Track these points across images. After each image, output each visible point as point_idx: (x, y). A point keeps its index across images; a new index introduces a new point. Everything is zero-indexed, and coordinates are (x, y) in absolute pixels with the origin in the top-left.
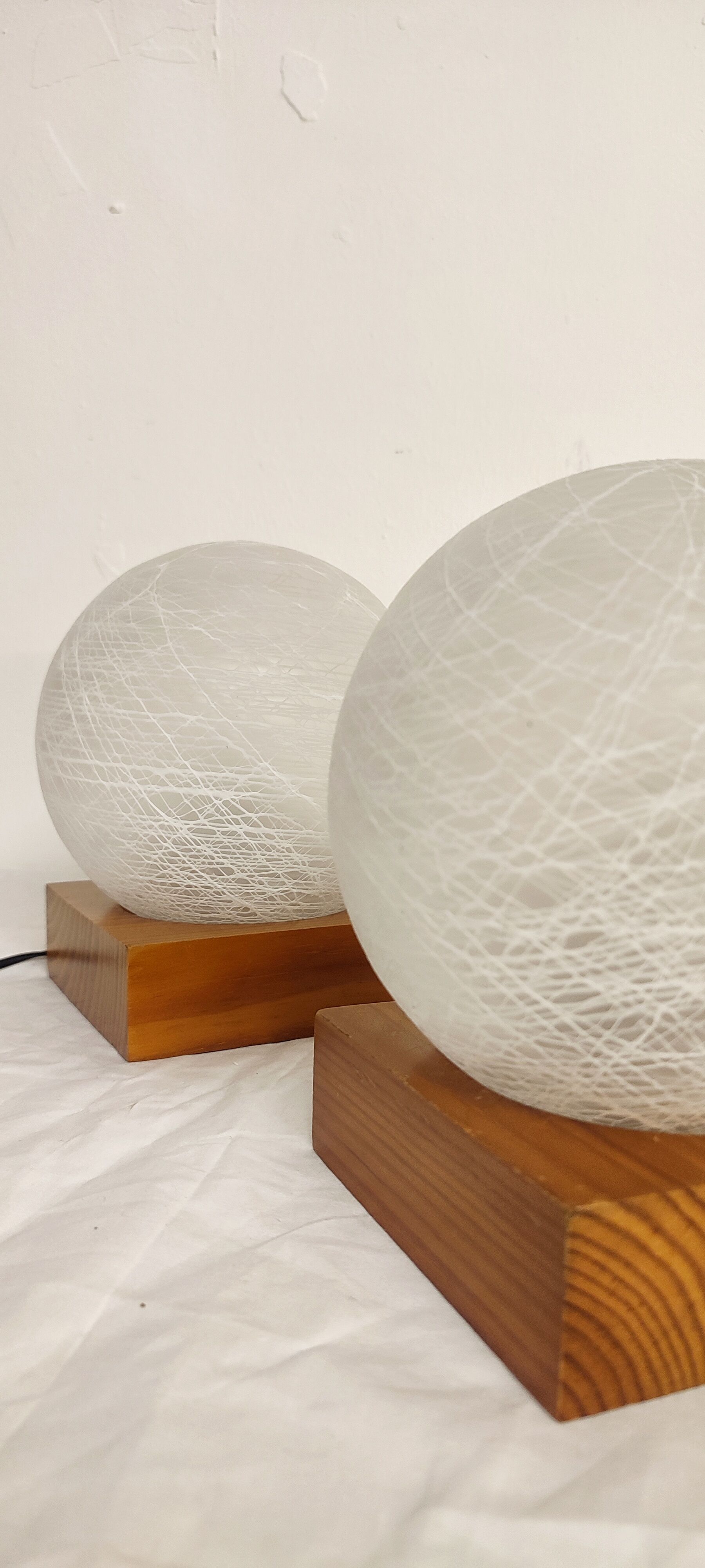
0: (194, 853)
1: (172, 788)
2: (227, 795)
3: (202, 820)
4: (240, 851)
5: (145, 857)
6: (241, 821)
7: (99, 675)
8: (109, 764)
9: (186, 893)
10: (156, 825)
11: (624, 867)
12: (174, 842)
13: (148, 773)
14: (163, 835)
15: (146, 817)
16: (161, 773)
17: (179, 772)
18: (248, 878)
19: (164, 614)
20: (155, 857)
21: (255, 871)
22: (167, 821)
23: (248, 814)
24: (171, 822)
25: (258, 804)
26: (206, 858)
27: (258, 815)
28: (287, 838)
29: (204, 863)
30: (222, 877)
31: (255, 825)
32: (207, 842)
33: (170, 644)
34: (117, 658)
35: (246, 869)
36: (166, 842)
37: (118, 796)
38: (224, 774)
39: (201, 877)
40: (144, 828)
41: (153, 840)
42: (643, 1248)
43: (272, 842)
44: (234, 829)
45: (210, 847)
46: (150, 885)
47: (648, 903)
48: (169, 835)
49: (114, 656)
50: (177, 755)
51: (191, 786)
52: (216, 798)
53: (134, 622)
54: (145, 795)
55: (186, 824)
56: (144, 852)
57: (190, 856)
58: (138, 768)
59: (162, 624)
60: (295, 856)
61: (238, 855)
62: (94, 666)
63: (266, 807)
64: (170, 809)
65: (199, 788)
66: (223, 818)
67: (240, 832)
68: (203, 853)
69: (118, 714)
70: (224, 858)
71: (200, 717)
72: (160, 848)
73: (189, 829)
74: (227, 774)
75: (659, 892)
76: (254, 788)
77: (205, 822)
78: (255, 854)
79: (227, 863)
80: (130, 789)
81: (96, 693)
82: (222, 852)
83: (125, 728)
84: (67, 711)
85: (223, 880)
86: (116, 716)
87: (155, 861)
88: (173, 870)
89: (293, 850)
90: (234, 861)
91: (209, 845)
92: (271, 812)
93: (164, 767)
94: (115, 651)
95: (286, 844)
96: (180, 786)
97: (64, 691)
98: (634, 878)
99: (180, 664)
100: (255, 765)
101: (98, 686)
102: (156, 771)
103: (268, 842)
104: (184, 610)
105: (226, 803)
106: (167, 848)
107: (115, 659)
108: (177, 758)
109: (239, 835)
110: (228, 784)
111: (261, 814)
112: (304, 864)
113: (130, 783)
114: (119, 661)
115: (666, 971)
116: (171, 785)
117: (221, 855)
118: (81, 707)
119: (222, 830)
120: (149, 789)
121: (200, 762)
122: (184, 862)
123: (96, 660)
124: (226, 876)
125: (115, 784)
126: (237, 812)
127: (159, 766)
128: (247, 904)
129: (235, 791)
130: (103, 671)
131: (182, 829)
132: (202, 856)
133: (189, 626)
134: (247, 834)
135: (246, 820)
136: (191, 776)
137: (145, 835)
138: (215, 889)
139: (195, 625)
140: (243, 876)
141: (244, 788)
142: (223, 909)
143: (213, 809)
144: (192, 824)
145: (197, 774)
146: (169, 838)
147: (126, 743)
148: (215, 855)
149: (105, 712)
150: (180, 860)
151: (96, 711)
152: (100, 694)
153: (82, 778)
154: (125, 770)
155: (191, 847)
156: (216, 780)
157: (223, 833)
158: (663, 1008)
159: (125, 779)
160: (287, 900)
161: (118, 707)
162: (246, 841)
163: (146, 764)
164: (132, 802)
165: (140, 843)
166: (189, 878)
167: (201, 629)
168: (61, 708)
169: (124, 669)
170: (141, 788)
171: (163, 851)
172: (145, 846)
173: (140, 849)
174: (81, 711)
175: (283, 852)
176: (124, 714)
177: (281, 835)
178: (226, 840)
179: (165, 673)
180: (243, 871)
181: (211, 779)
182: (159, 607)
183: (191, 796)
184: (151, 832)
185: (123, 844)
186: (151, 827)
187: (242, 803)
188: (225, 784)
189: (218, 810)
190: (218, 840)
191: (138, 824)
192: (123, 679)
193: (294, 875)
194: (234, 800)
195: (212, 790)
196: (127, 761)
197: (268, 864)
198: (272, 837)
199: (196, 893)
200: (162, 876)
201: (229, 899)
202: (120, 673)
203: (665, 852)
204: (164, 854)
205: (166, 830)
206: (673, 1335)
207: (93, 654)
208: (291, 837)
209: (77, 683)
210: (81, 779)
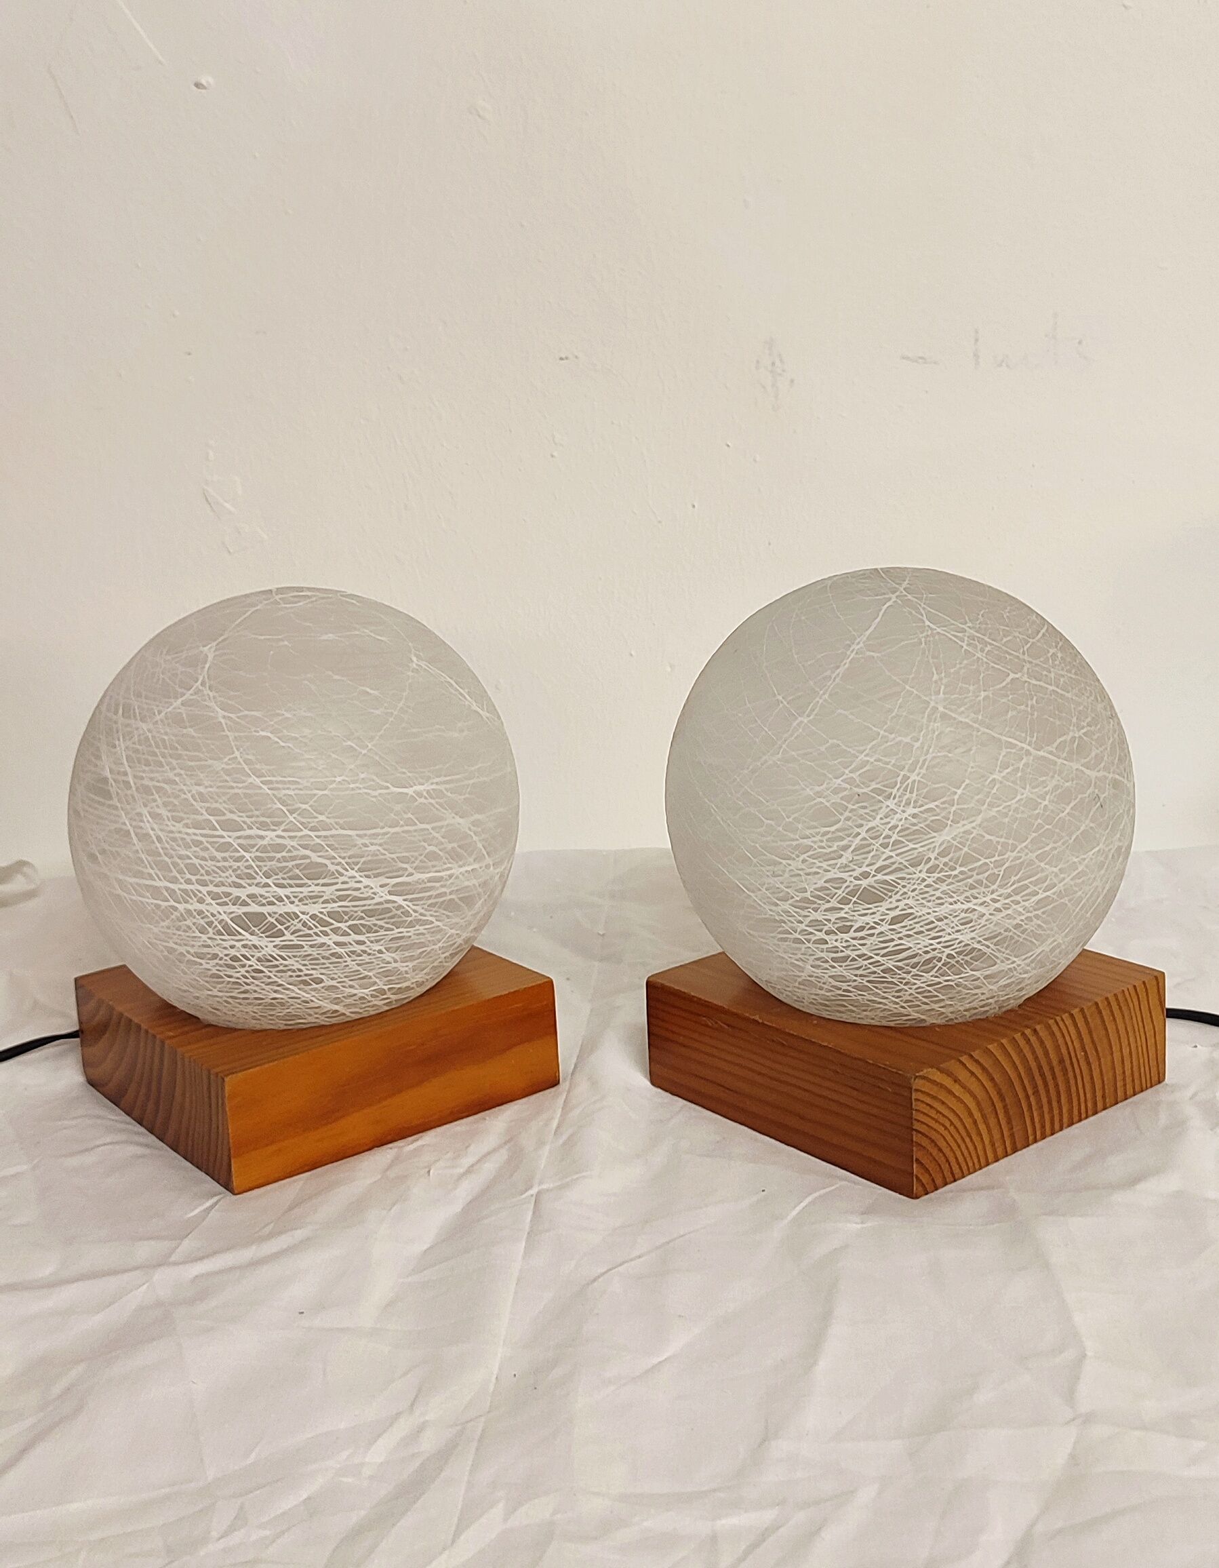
0: (281, 968)
1: (254, 908)
2: (315, 909)
3: (288, 936)
4: (330, 961)
5: (226, 975)
6: (329, 932)
7: (159, 790)
8: (182, 887)
9: (271, 1004)
10: (238, 944)
11: (923, 875)
12: (259, 960)
13: (228, 895)
14: (247, 954)
15: (226, 937)
16: (242, 894)
17: (262, 891)
18: (338, 985)
19: (224, 717)
20: (238, 975)
21: (345, 977)
22: (250, 941)
23: (337, 925)
24: (255, 940)
25: (346, 913)
26: (294, 971)
27: (348, 924)
28: (377, 941)
29: (291, 976)
30: (310, 987)
31: (345, 934)
32: (295, 956)
33: (237, 754)
34: (178, 771)
35: (336, 976)
36: (249, 960)
37: (194, 917)
38: (310, 889)
39: (288, 989)
40: (225, 948)
41: (235, 959)
42: (950, 1092)
43: (363, 948)
44: (323, 941)
45: (297, 961)
46: (230, 1000)
47: (938, 894)
48: (253, 954)
49: (175, 769)
50: (257, 874)
51: (275, 904)
52: (303, 913)
53: (191, 727)
54: (225, 917)
55: (271, 942)
56: (225, 971)
57: (277, 972)
58: (216, 890)
59: (224, 731)
60: (387, 956)
61: (328, 965)
62: (152, 779)
63: (356, 914)
64: (253, 928)
65: (284, 905)
66: (311, 932)
67: (330, 942)
68: (290, 967)
69: (187, 834)
70: (313, 969)
71: (279, 833)
72: (244, 966)
73: (275, 946)
74: (313, 888)
75: (944, 887)
76: (341, 898)
77: (292, 937)
78: (346, 962)
79: (316, 974)
80: (207, 911)
81: (159, 811)
82: (310, 964)
83: (197, 849)
84: (124, 827)
85: (311, 990)
86: (185, 836)
87: (238, 978)
88: (257, 985)
89: (384, 951)
90: (323, 971)
91: (297, 959)
92: (362, 918)
93: (245, 887)
94: (174, 762)
95: (377, 947)
96: (263, 905)
97: (115, 802)
98: (929, 881)
99: (251, 776)
100: (342, 875)
101: (159, 801)
102: (236, 892)
103: (358, 948)
104: (246, 712)
105: (313, 917)
106: (250, 966)
107: (176, 772)
108: (258, 877)
109: (329, 946)
110: (314, 898)
111: (350, 923)
112: (396, 961)
113: (207, 904)
114: (181, 775)
115: (949, 930)
116: (253, 904)
117: (310, 967)
118: (142, 824)
119: (310, 943)
120: (229, 911)
121: (283, 879)
122: (269, 977)
123: (152, 771)
124: (315, 986)
125: (189, 906)
126: (325, 924)
127: (239, 886)
128: (336, 1007)
129: (323, 903)
130: (162, 785)
131: (266, 947)
132: (289, 970)
133: (255, 731)
134: (337, 944)
135: (335, 931)
136: (275, 894)
137: (226, 955)
138: (304, 999)
139: (262, 730)
140: (334, 983)
141: (332, 899)
142: (310, 1015)
143: (300, 925)
144: (277, 941)
145: (281, 892)
146: (253, 956)
147: (200, 865)
148: (303, 968)
149: (172, 832)
150: (265, 976)
151: (161, 830)
152: (163, 812)
153: (149, 898)
154: (200, 892)
155: (277, 963)
156: (301, 896)
157: (311, 946)
158: (948, 951)
159: (201, 901)
160: (378, 996)
161: (187, 826)
162: (334, 951)
163: (224, 885)
164: (210, 924)
165: (220, 962)
166: (275, 992)
167: (269, 734)
168: (116, 822)
169: (188, 783)
170: (220, 909)
171: (247, 968)
172: (226, 965)
173: (221, 969)
174: (141, 828)
175: (374, 955)
176: (195, 834)
177: (372, 939)
178: (314, 952)
179: (237, 787)
180: (333, 979)
181: (296, 895)
182: (216, 708)
183: (275, 913)
184: (233, 952)
185: (201, 964)
186: (232, 947)
187: (330, 914)
188: (311, 897)
189: (305, 924)
190: (306, 953)
191: (218, 945)
192: (189, 795)
193: (387, 974)
194: (321, 913)
195: (297, 905)
196: (204, 883)
197: (359, 968)
198: (363, 943)
199: (282, 1004)
200: (245, 992)
201: (317, 1006)
202: (184, 788)
203: (945, 864)
204: (247, 972)
205: (250, 948)
206: (967, 1140)
207: (147, 764)
208: (382, 939)
209: (133, 797)
210: (147, 900)
